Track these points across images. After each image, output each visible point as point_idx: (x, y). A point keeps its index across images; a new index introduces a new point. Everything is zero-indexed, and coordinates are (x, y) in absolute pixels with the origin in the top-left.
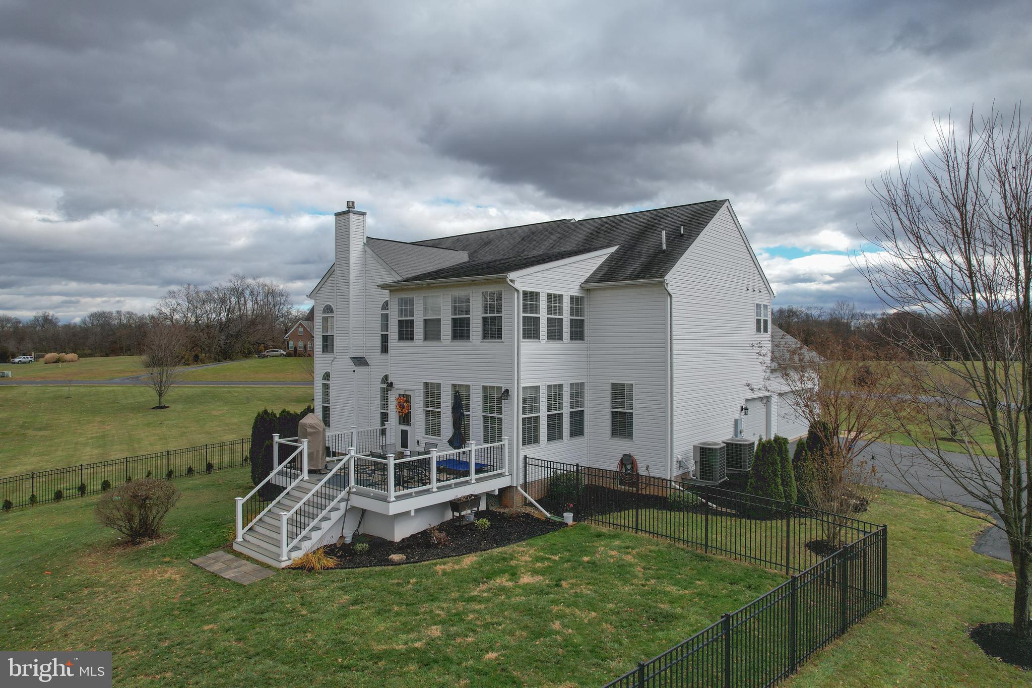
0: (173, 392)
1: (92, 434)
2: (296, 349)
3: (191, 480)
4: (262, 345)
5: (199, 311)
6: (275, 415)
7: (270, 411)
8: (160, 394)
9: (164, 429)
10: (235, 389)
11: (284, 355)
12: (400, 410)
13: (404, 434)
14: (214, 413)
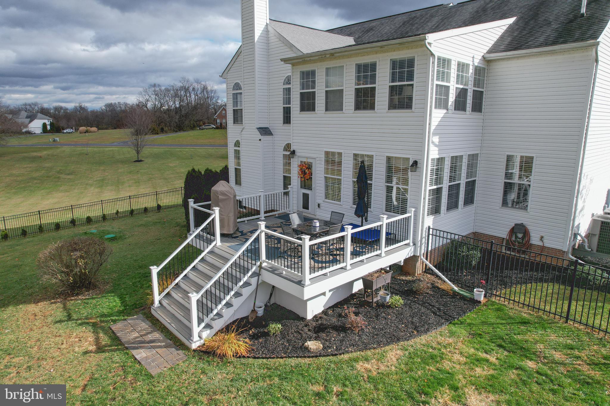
0: (146, 151)
1: (97, 178)
2: (221, 124)
3: (146, 217)
4: (202, 122)
5: (162, 101)
6: (200, 173)
7: (196, 170)
8: (138, 153)
9: (139, 175)
10: (185, 149)
11: (215, 128)
12: (302, 176)
13: (306, 197)
14: (171, 165)
